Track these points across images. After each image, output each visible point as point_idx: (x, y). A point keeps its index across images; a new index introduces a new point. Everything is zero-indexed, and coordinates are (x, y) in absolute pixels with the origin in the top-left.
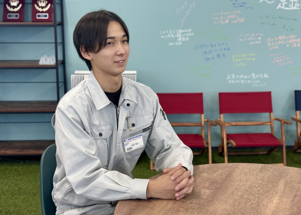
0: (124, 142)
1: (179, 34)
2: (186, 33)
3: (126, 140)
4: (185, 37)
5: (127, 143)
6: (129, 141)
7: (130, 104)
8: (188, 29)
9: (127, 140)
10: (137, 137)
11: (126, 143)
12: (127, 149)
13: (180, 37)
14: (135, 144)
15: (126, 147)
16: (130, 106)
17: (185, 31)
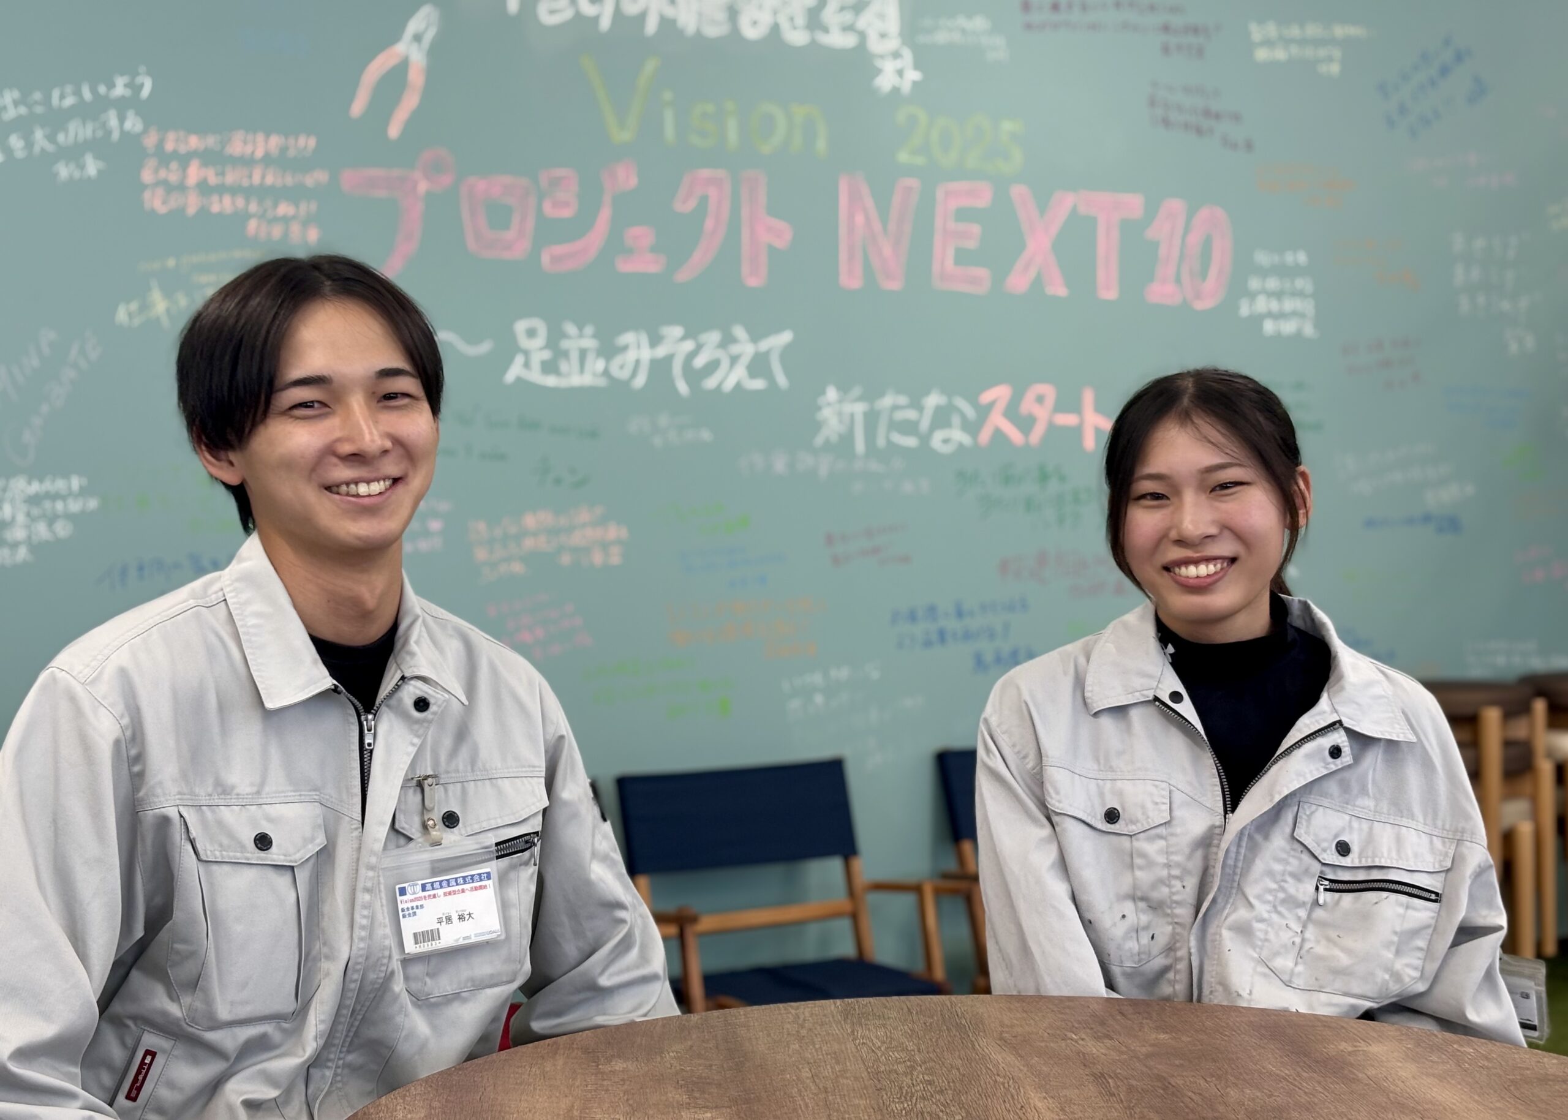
0: (399, 898)
1: (12, 501)
2: (54, 497)
3: (409, 890)
4: (51, 520)
5: (414, 904)
6: (426, 894)
7: (432, 701)
8: (66, 476)
9: (414, 891)
10: (465, 882)
11: (410, 905)
12: (415, 935)
13: (21, 518)
14: (455, 918)
15: (409, 927)
16: (433, 708)
17: (48, 486)
